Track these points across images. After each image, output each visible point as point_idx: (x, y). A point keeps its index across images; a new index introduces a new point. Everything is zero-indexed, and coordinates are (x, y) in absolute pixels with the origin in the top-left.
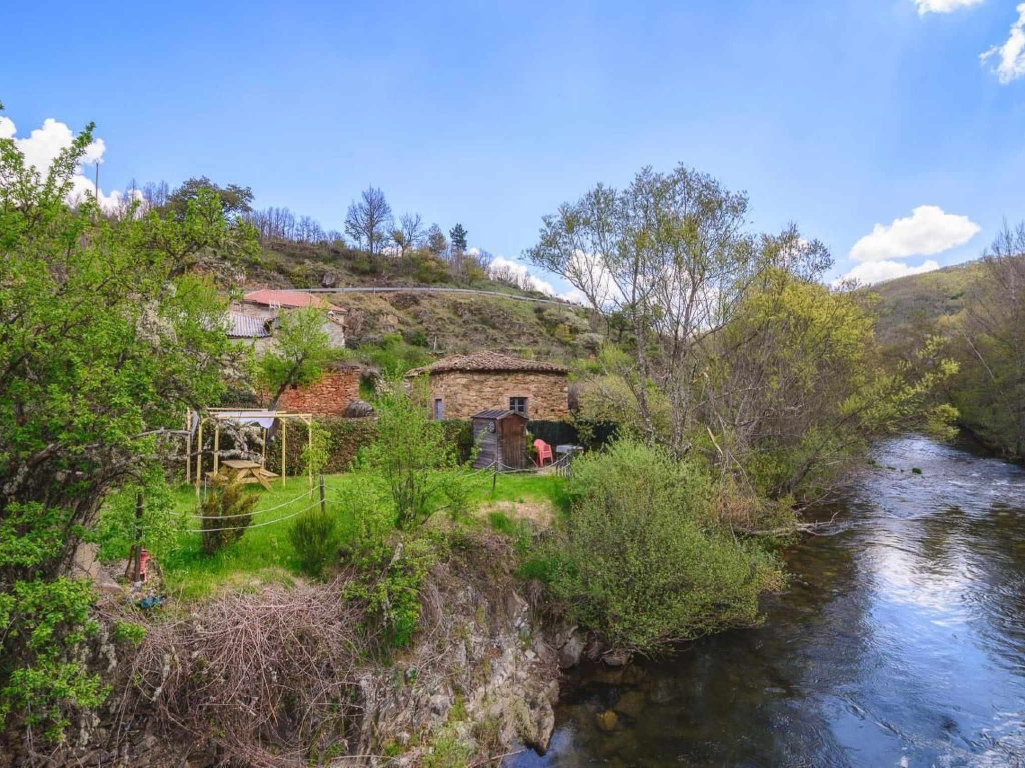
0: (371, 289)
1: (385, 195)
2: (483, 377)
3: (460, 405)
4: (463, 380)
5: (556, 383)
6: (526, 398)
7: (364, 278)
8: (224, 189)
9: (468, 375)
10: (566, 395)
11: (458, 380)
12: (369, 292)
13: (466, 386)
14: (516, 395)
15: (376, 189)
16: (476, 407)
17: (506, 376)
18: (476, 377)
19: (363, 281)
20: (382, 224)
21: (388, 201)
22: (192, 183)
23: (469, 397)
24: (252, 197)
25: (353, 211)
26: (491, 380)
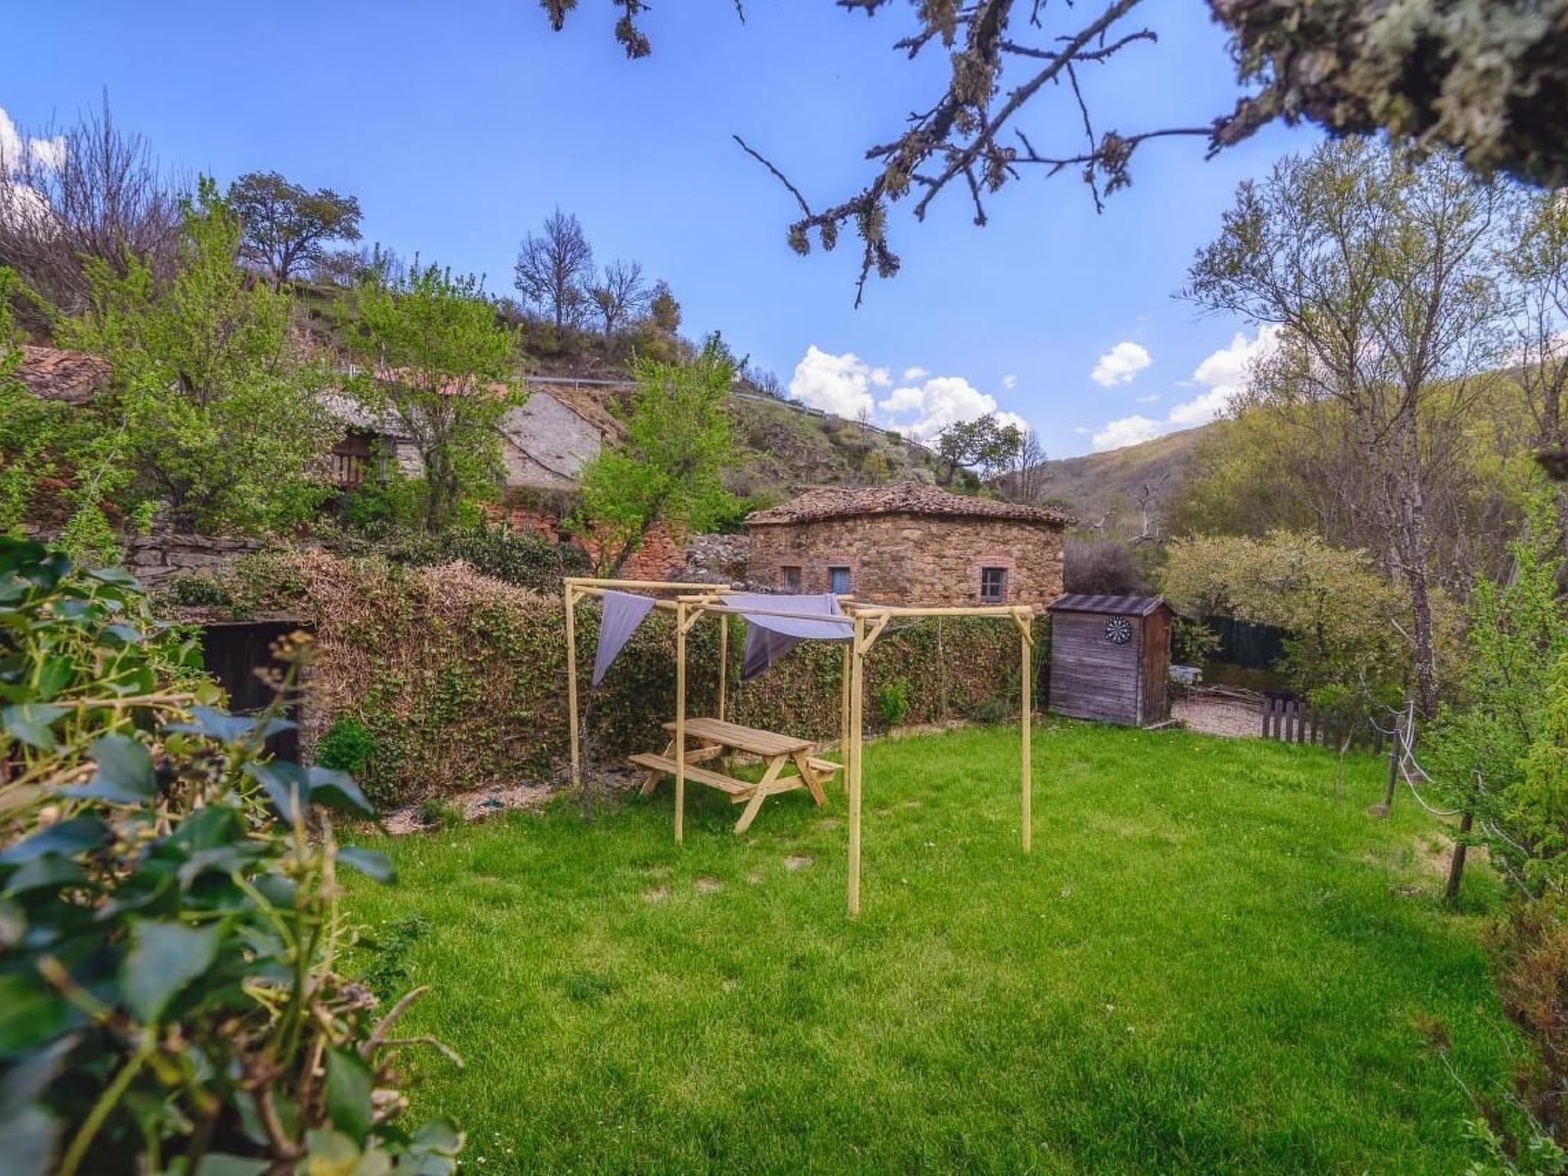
0: (572, 380)
1: (583, 227)
2: (945, 527)
3: (909, 580)
4: (913, 531)
5: (1047, 543)
6: (1003, 570)
7: (550, 365)
8: (312, 194)
9: (923, 524)
10: (1061, 566)
11: (906, 533)
12: (568, 384)
13: (920, 545)
14: (991, 565)
15: (567, 217)
16: (933, 584)
17: (979, 528)
18: (934, 528)
19: (549, 369)
20: (576, 276)
21: (587, 237)
22: (255, 182)
23: (923, 566)
24: (358, 214)
25: (532, 252)
26: (957, 535)
